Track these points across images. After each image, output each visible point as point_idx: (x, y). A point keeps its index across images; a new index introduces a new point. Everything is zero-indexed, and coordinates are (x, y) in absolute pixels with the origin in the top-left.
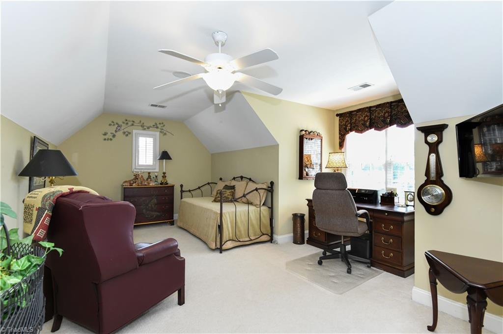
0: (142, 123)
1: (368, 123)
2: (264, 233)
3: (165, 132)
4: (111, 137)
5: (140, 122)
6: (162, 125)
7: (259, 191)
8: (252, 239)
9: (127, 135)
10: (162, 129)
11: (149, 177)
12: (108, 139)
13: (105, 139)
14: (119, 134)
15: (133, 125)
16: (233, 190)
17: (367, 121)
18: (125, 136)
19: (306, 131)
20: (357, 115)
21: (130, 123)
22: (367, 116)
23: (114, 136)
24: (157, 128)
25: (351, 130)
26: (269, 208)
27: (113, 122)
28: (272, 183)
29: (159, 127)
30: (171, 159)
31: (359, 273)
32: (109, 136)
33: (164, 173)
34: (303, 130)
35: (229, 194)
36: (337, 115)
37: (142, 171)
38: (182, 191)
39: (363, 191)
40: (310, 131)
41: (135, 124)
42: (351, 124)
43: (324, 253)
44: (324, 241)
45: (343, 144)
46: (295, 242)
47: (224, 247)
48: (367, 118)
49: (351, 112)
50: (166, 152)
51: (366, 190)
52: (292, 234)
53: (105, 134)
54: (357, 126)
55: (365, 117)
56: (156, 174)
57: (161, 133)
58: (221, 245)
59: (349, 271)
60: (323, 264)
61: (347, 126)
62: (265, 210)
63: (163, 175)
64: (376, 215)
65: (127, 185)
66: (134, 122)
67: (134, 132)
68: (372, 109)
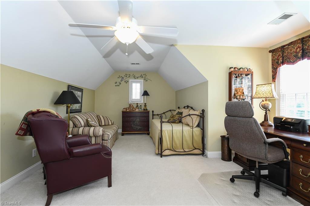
0: (134, 75)
1: (300, 54)
2: (197, 148)
3: (147, 79)
4: (119, 84)
5: (133, 75)
6: (145, 75)
7: (191, 116)
8: (186, 151)
9: (126, 83)
10: (145, 78)
11: (137, 106)
12: (117, 86)
13: (116, 86)
14: (123, 82)
15: (129, 77)
16: (180, 115)
17: (299, 52)
18: (125, 83)
19: (235, 68)
20: (288, 48)
21: (128, 76)
22: (299, 47)
23: (120, 84)
24: (142, 77)
25: (283, 63)
26: (201, 129)
27: (120, 76)
28: (203, 111)
29: (144, 77)
30: (149, 95)
31: (268, 199)
32: (118, 84)
33: (145, 104)
34: (233, 68)
35: (177, 118)
36: (270, 52)
37: (134, 102)
38: (153, 115)
39: (289, 120)
40: (239, 68)
41: (131, 76)
42: (283, 58)
43: (243, 172)
44: (246, 162)
45: (276, 76)
46: (223, 159)
47: (164, 154)
48: (299, 49)
49: (283, 47)
50: (146, 91)
51: (293, 119)
52: (220, 152)
53: (116, 83)
54: (289, 58)
55: (297, 49)
56: (141, 104)
57: (144, 81)
58: (162, 152)
59: (257, 194)
60: (235, 182)
61: (278, 60)
62: (197, 131)
63: (144, 105)
64: (293, 144)
65: (125, 110)
66: (130, 75)
67: (130, 80)
68: (304, 40)
